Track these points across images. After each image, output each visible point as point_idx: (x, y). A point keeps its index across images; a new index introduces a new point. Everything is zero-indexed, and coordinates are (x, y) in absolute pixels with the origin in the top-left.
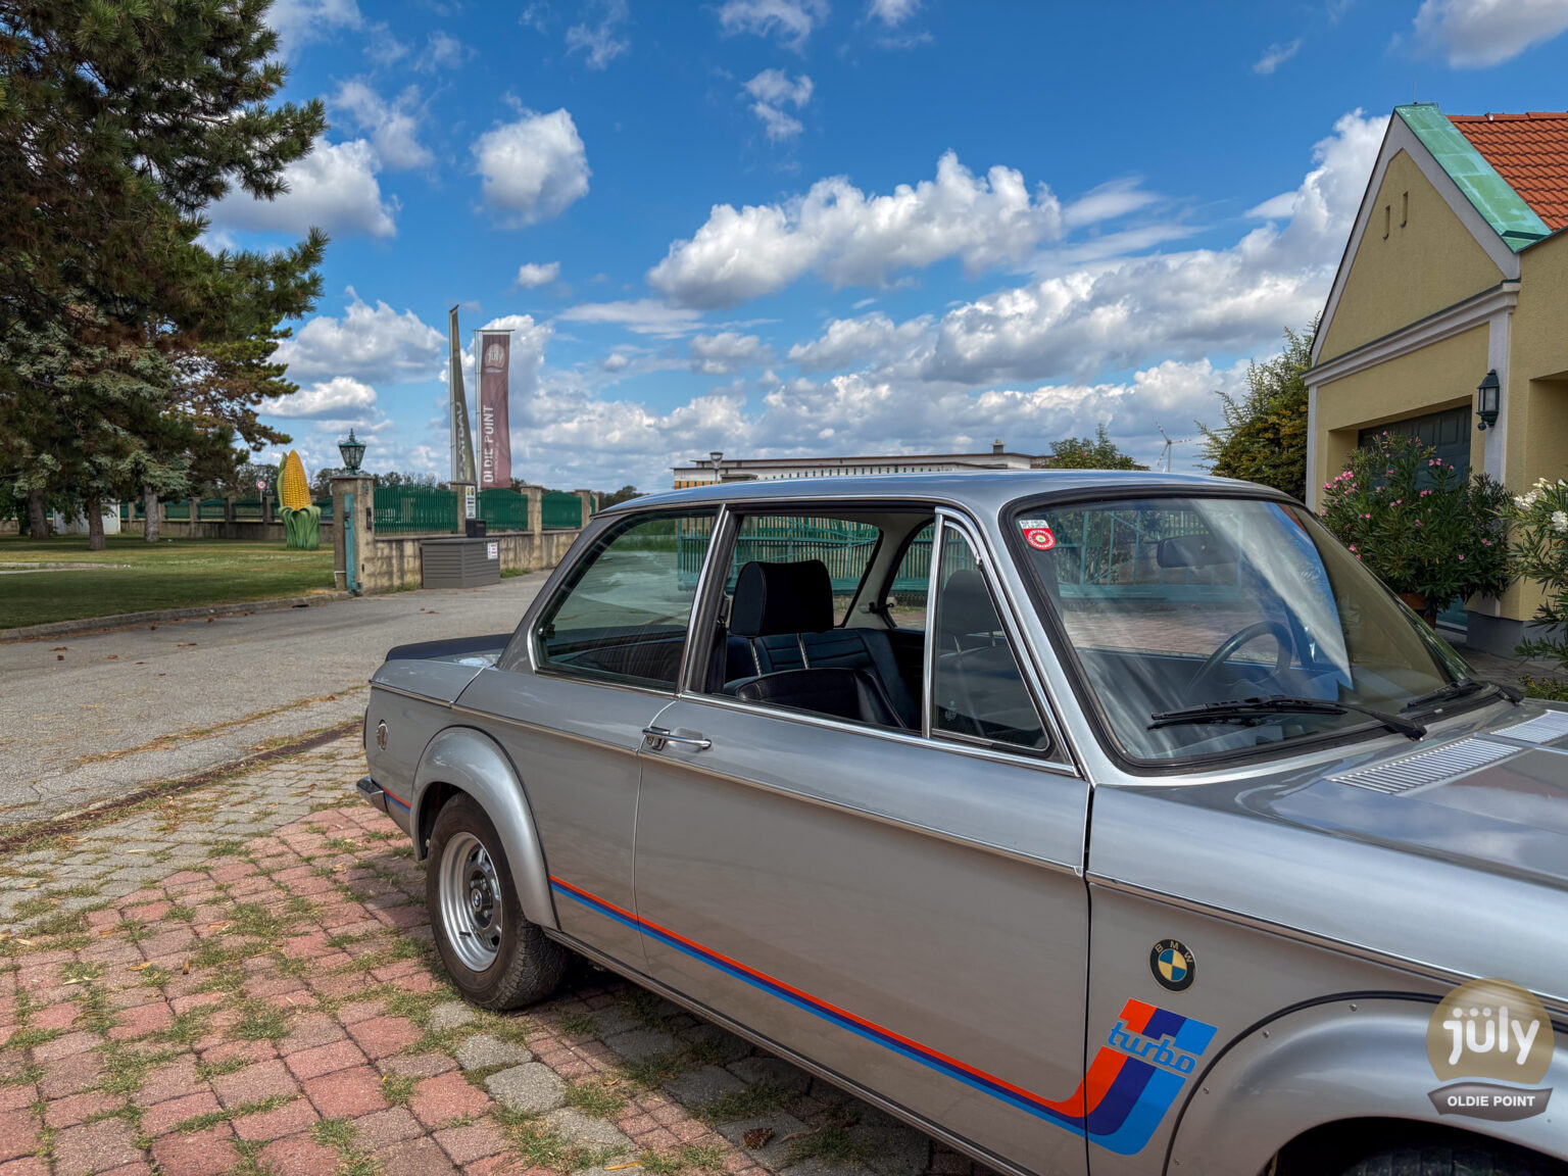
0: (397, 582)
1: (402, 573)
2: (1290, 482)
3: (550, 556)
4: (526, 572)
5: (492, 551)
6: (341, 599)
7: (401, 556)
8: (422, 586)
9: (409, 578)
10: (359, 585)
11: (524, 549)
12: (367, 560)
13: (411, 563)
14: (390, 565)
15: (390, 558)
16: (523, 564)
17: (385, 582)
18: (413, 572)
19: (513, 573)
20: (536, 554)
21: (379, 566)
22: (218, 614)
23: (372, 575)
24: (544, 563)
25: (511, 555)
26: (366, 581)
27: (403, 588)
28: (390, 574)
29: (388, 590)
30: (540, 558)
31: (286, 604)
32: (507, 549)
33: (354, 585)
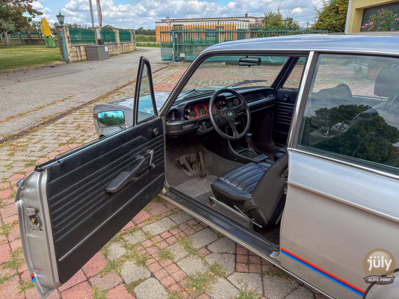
0: (80, 59)
1: (81, 56)
2: (340, 25)
3: (123, 50)
4: (116, 55)
5: (106, 49)
6: (64, 64)
7: (80, 51)
8: (87, 60)
9: (83, 58)
10: (69, 60)
11: (115, 48)
12: (70, 52)
13: (83, 53)
14: (77, 54)
15: (77, 52)
16: (115, 53)
17: (76, 59)
18: (84, 56)
19: (113, 55)
20: (119, 49)
21: (74, 54)
22: (27, 70)
23: (72, 57)
24: (121, 52)
25: (112, 50)
26: (71, 59)
27: (82, 61)
28: (77, 56)
29: (77, 61)
30: (120, 51)
31: (47, 66)
32: (110, 48)
33: (67, 60)
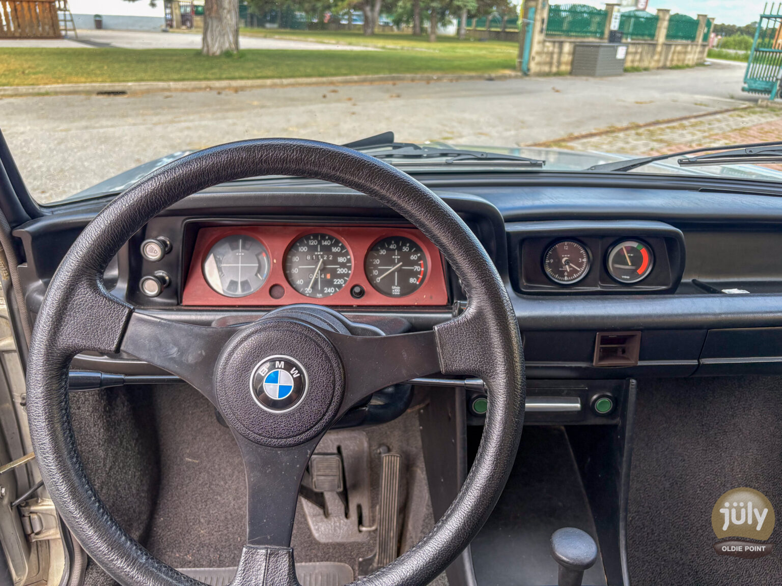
0: (554, 69)
1: (559, 63)
3: (666, 59)
4: (646, 69)
5: (621, 52)
6: (516, 77)
7: (560, 53)
8: (571, 73)
9: (564, 68)
10: (529, 70)
11: (647, 53)
12: (539, 53)
13: (566, 58)
14: (552, 58)
15: (552, 53)
16: (645, 64)
17: (546, 69)
18: (566, 64)
19: (635, 70)
20: (656, 57)
21: (545, 58)
22: (439, 79)
23: (539, 64)
24: (661, 64)
25: (638, 57)
26: (534, 67)
27: (558, 74)
28: (551, 64)
29: (548, 74)
30: (658, 61)
31: (480, 78)
32: (636, 53)
33: (525, 69)
